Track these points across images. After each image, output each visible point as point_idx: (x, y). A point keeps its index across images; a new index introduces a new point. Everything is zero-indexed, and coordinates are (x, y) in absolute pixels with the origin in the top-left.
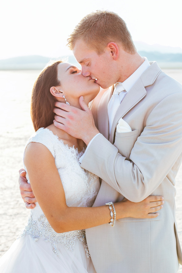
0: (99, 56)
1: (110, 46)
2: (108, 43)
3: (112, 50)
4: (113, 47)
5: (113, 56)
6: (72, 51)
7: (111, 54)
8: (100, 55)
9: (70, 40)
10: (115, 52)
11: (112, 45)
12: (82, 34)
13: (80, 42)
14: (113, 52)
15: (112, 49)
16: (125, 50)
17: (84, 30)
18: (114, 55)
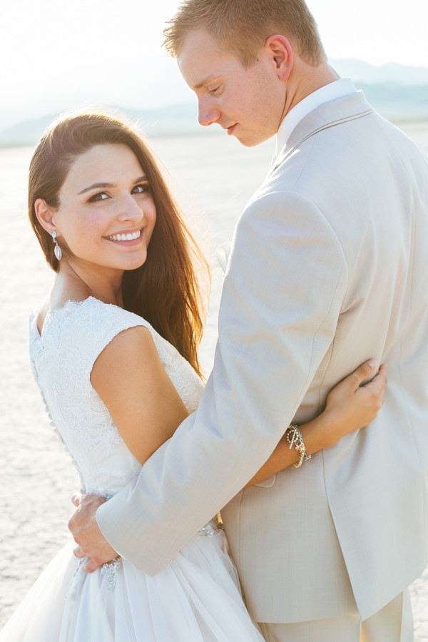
0: (246, 70)
1: (271, 45)
2: (267, 38)
3: (276, 55)
4: (280, 47)
5: (278, 70)
6: (175, 60)
7: (275, 63)
8: (248, 68)
9: (170, 31)
10: (284, 59)
11: (278, 43)
12: (205, 16)
13: (199, 37)
14: (279, 60)
15: (276, 52)
16: (302, 55)
17: (210, 6)
18: (282, 66)
